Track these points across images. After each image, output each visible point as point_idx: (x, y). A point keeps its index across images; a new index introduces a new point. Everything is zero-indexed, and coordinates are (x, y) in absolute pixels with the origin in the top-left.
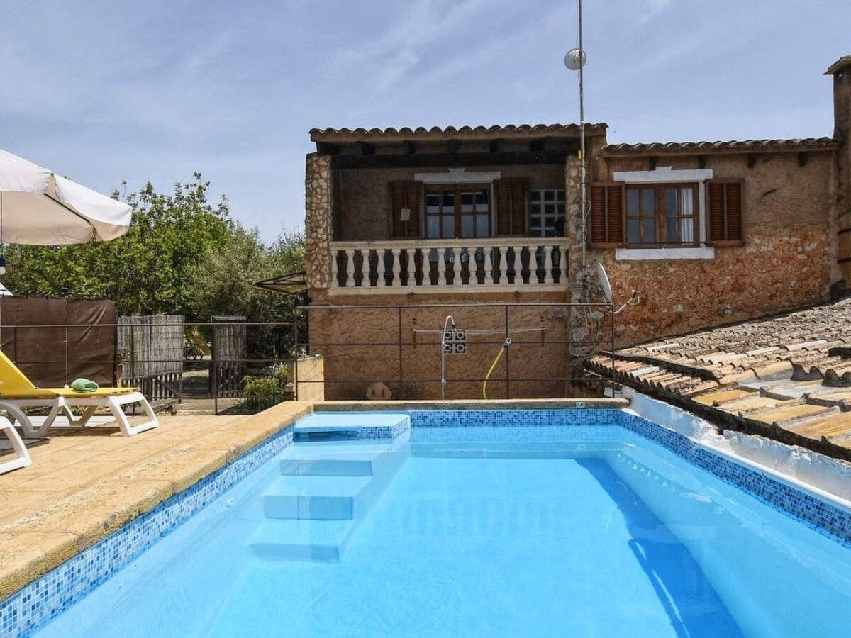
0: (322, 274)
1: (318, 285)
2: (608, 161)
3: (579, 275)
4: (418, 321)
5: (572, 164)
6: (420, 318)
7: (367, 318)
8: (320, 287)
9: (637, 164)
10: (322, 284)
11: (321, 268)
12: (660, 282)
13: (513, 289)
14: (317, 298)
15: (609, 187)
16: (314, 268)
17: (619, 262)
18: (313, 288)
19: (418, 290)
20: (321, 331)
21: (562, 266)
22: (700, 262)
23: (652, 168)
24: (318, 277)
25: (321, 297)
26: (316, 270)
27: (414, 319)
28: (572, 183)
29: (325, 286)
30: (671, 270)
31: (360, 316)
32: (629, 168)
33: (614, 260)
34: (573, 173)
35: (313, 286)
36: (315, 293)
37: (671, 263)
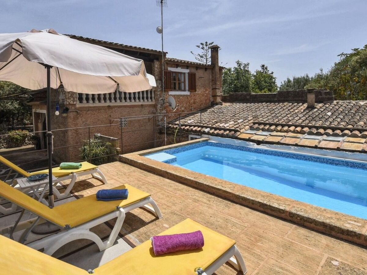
0: (74, 98)
1: (72, 102)
2: (167, 63)
3: (160, 99)
4: (112, 116)
5: (156, 63)
6: (112, 114)
7: (93, 116)
8: (73, 103)
9: (173, 66)
10: (73, 102)
11: (73, 95)
12: (179, 101)
13: (140, 103)
14: (71, 108)
15: (168, 72)
16: (70, 95)
17: (169, 95)
18: (69, 104)
19: (111, 104)
20: (74, 123)
21: (153, 96)
22: (187, 96)
23: (177, 68)
24: (72, 99)
25: (73, 108)
26: (70, 96)
27: (110, 115)
28: (156, 69)
29: (75, 103)
30: (181, 98)
31: (90, 115)
32: (172, 67)
33: (168, 94)
34: (156, 66)
35: (69, 103)
36: (70, 106)
37: (181, 95)
